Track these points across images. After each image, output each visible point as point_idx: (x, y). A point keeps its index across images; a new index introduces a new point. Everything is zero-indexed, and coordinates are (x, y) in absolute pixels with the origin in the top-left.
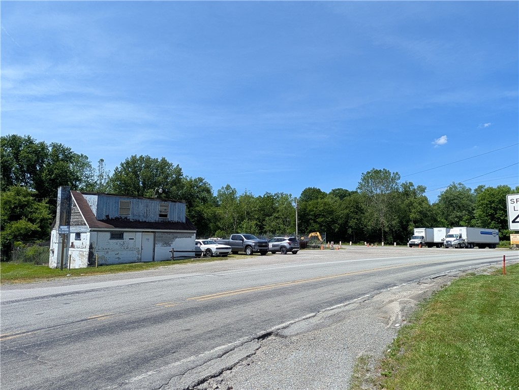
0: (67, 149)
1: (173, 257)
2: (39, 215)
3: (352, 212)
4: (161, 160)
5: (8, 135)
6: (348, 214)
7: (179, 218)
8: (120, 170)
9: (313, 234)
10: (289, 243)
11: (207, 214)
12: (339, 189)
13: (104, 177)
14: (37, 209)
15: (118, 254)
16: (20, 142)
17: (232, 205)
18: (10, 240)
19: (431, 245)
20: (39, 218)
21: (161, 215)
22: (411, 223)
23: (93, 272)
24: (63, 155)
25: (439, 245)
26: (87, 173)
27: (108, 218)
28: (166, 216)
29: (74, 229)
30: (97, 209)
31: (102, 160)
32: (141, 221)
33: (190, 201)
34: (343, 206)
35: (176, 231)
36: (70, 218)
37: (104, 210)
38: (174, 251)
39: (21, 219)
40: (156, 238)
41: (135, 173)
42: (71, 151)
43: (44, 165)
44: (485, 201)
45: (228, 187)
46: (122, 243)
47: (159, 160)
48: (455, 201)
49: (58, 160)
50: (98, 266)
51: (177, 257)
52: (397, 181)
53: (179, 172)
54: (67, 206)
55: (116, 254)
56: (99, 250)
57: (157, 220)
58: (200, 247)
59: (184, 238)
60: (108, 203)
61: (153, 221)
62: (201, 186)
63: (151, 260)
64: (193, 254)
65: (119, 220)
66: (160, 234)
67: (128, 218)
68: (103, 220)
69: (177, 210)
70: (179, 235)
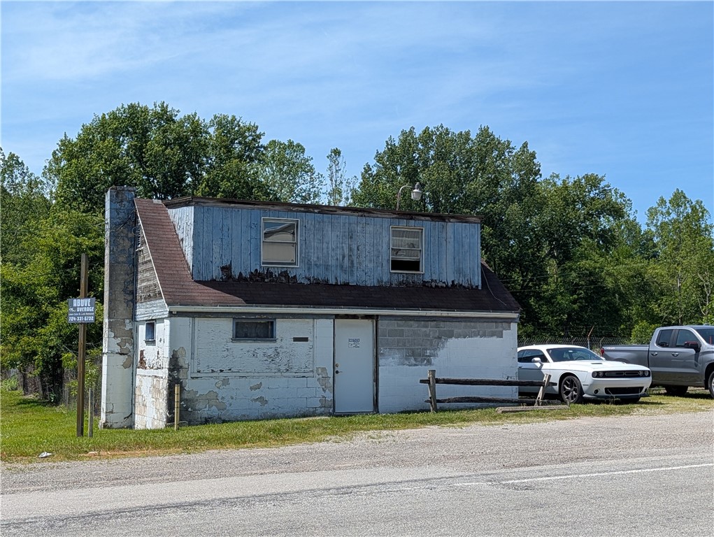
0: (249, 129)
1: (434, 401)
4: (478, 136)
7: (459, 271)
8: (374, 171)
11: (616, 280)
13: (344, 195)
15: (258, 387)
16: (146, 119)
17: (694, 251)
21: (397, 265)
26: (303, 187)
27: (230, 277)
28: (415, 265)
29: (144, 310)
30: (194, 248)
31: (337, 152)
32: (332, 281)
33: (566, 245)
35: (445, 314)
36: (137, 280)
37: (216, 249)
38: (438, 381)
40: (381, 338)
42: (258, 133)
45: (679, 199)
46: (270, 352)
47: (473, 136)
49: (227, 157)
51: (449, 401)
53: (528, 164)
55: (251, 388)
56: (199, 375)
57: (385, 279)
58: (540, 369)
59: (478, 339)
60: (225, 229)
61: (371, 282)
62: (593, 199)
63: (371, 409)
64: (512, 392)
65: (263, 279)
66: (393, 325)
67: (291, 275)
68: (213, 280)
69: (450, 246)
70: (457, 328)
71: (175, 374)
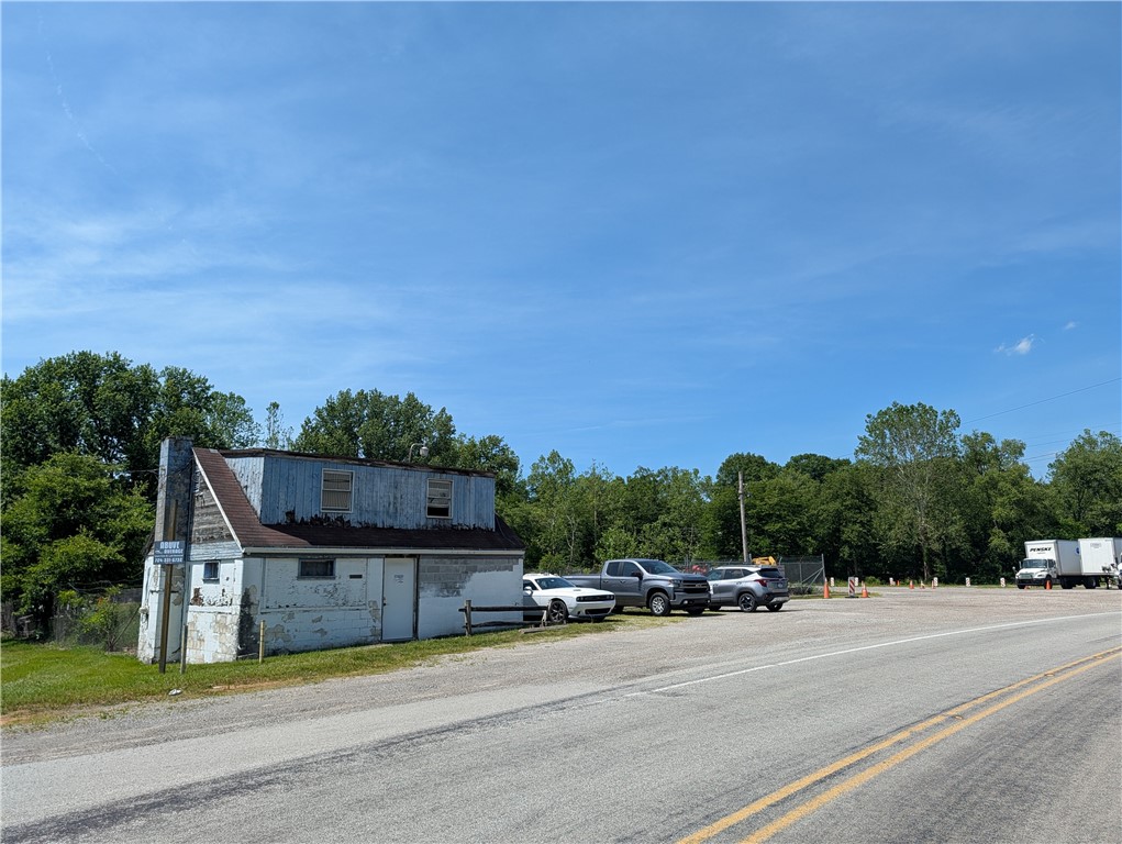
0: (199, 381)
1: (469, 626)
2: (124, 522)
3: (848, 508)
4: (406, 400)
5: (70, 353)
6: (838, 513)
7: (478, 516)
8: (314, 424)
9: (760, 561)
10: (761, 581)
12: (807, 457)
13: (281, 442)
14: (119, 508)
15: (319, 620)
16: (96, 366)
18: (50, 586)
19: (1070, 581)
20: (122, 529)
21: (431, 511)
22: (996, 530)
23: (250, 679)
24: (188, 393)
25: (1091, 582)
26: (242, 434)
27: (293, 521)
28: (444, 512)
29: (201, 551)
30: (262, 495)
31: (275, 406)
32: (380, 525)
34: (825, 493)
35: (472, 552)
36: (192, 523)
37: (282, 496)
38: (473, 609)
39: (78, 533)
40: (421, 574)
41: (348, 429)
42: (207, 385)
43: (150, 419)
45: (554, 457)
46: (330, 588)
47: (402, 400)
48: (1098, 476)
49: (178, 405)
50: (264, 657)
51: (480, 626)
52: (953, 432)
53: (445, 424)
54: (183, 489)
55: (313, 621)
56: (268, 610)
57: (422, 524)
58: (531, 595)
59: (495, 572)
60: (291, 478)
61: (411, 526)
62: (495, 455)
63: (410, 635)
64: (518, 616)
65: (322, 523)
66: (431, 563)
67: (346, 520)
68: (279, 524)
69: (472, 496)
70: (480, 563)
71: (247, 610)
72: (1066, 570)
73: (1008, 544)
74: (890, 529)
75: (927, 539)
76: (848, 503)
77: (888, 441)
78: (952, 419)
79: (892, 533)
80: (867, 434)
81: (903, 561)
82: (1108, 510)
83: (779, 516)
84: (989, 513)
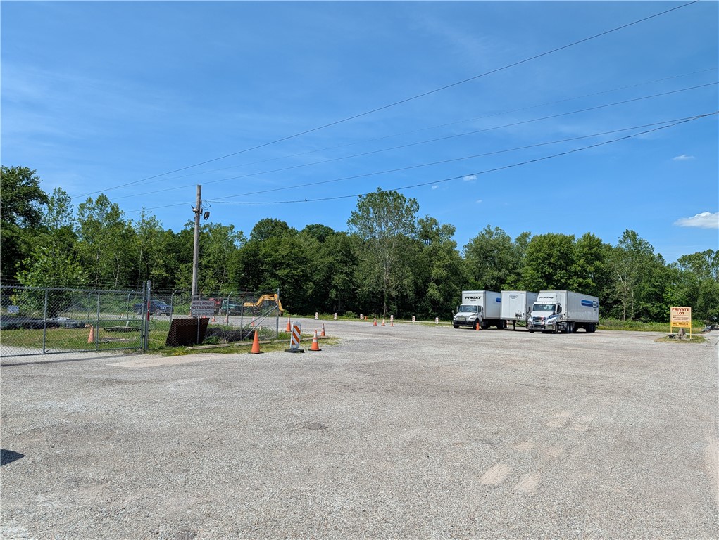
3: (338, 262)
6: (331, 265)
9: (266, 297)
12: (317, 226)
22: (432, 284)
34: (324, 250)
44: (541, 254)
52: (414, 214)
72: (489, 314)
73: (439, 294)
74: (365, 279)
75: (388, 287)
76: (338, 258)
77: (371, 216)
78: (415, 206)
79: (366, 282)
80: (357, 209)
81: (372, 302)
82: (495, 276)
83: (288, 265)
84: (430, 272)
